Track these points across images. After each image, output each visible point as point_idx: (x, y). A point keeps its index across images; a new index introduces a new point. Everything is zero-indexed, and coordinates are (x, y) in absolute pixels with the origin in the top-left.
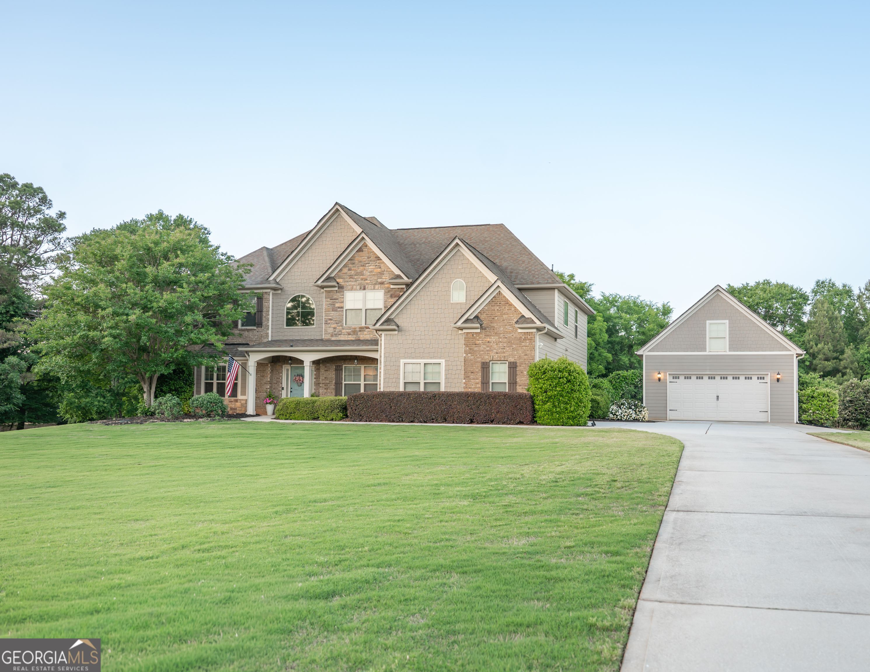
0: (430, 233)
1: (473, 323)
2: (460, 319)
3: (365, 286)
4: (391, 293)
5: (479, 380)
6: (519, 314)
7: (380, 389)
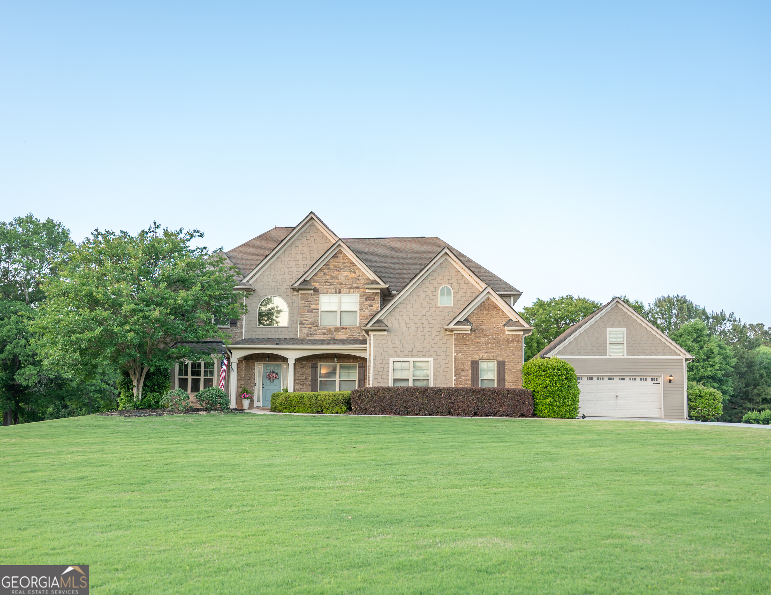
0: (371, 243)
1: (465, 325)
2: (452, 321)
3: (340, 290)
4: (366, 297)
5: (470, 377)
6: (506, 317)
7: (369, 384)
